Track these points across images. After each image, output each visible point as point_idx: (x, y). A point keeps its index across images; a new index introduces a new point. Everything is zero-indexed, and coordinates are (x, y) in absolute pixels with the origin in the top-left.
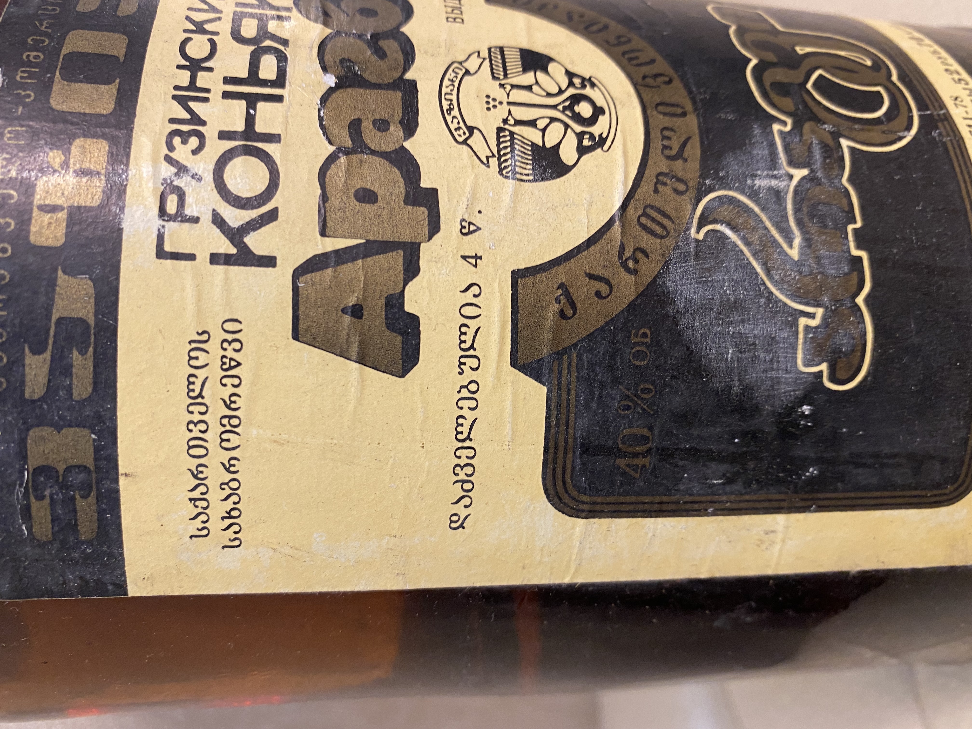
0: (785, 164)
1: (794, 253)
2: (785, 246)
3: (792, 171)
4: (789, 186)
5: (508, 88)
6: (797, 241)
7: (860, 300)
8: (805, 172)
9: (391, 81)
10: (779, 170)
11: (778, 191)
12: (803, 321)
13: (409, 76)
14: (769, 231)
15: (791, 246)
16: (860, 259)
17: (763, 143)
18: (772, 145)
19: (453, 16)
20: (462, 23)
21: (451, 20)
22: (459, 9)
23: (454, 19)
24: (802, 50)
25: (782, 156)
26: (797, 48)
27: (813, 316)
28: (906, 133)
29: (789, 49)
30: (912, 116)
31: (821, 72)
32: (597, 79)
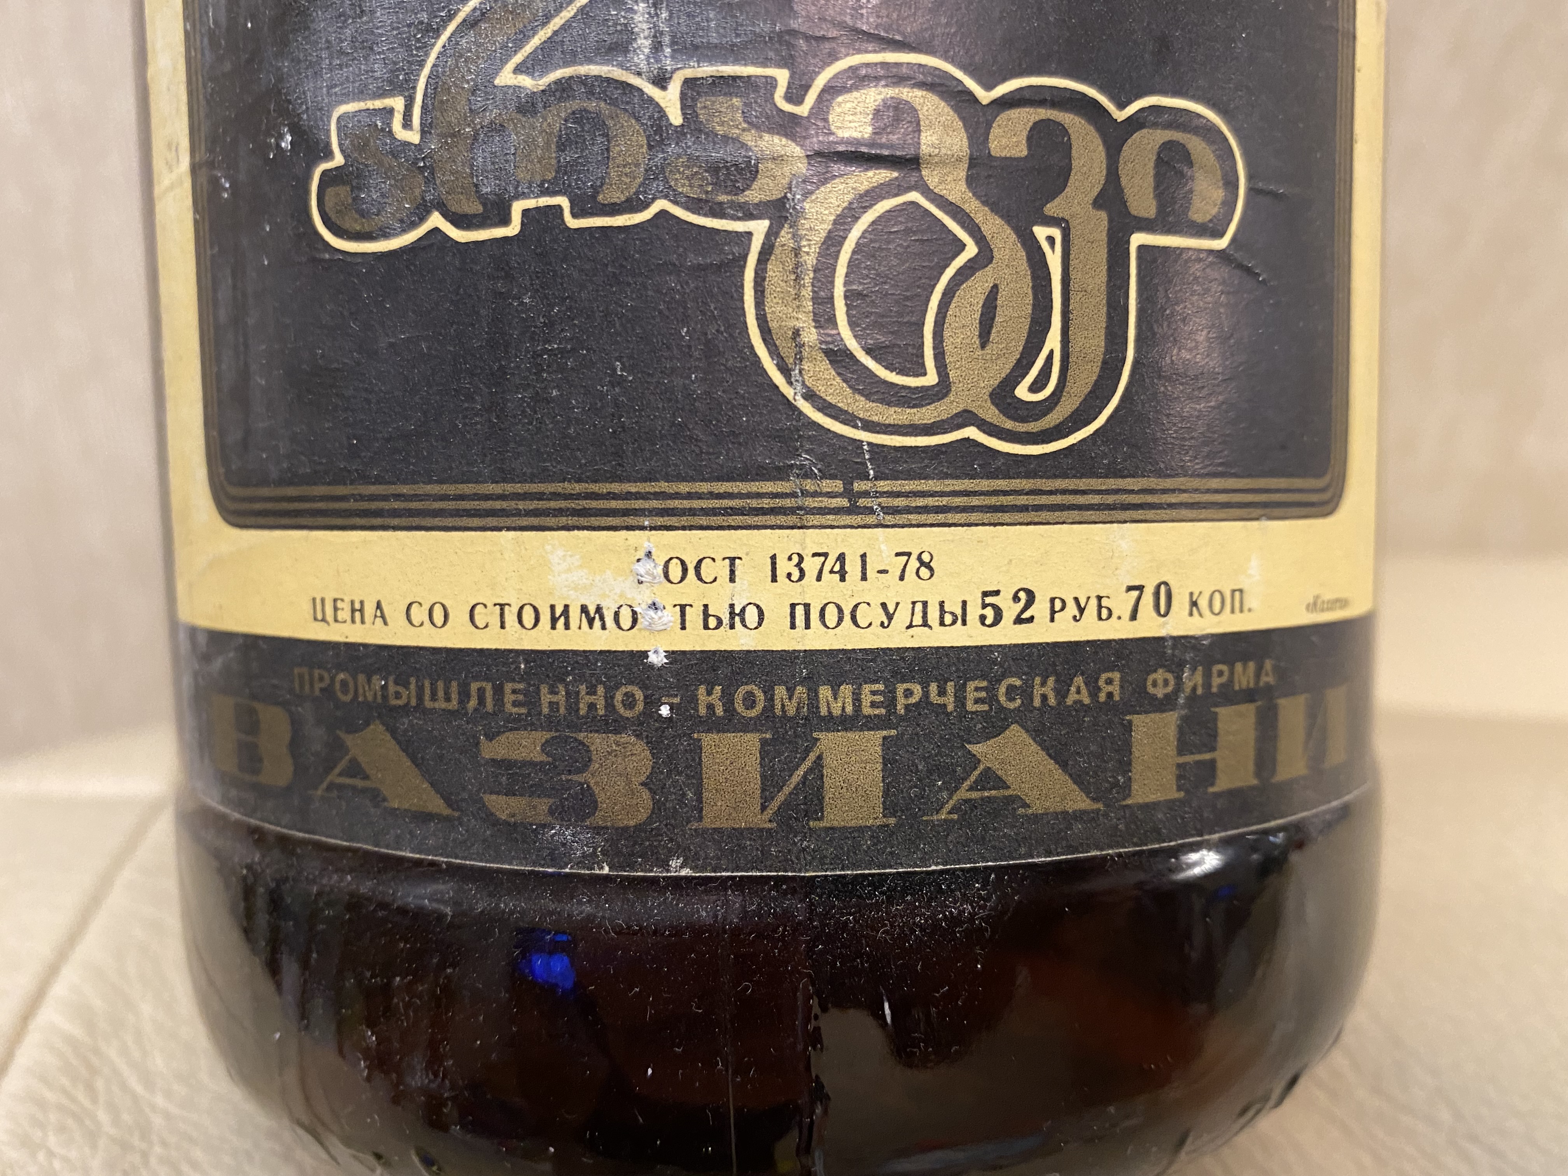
0: (689, 73)
1: (506, 77)
2: (518, 58)
3: (675, 87)
4: (639, 74)
6: (526, 82)
7: (436, 220)
8: (676, 118)
10: (673, 57)
11: (626, 51)
12: (398, 103)
14: (544, 24)
15: (517, 70)
16: (505, 221)
17: (738, 35)
18: (733, 53)
24: (1051, 240)
25: (706, 70)
26: (1056, 233)
27: (407, 124)
28: (799, 387)
29: (1051, 209)
30: (855, 427)
31: (971, 250)
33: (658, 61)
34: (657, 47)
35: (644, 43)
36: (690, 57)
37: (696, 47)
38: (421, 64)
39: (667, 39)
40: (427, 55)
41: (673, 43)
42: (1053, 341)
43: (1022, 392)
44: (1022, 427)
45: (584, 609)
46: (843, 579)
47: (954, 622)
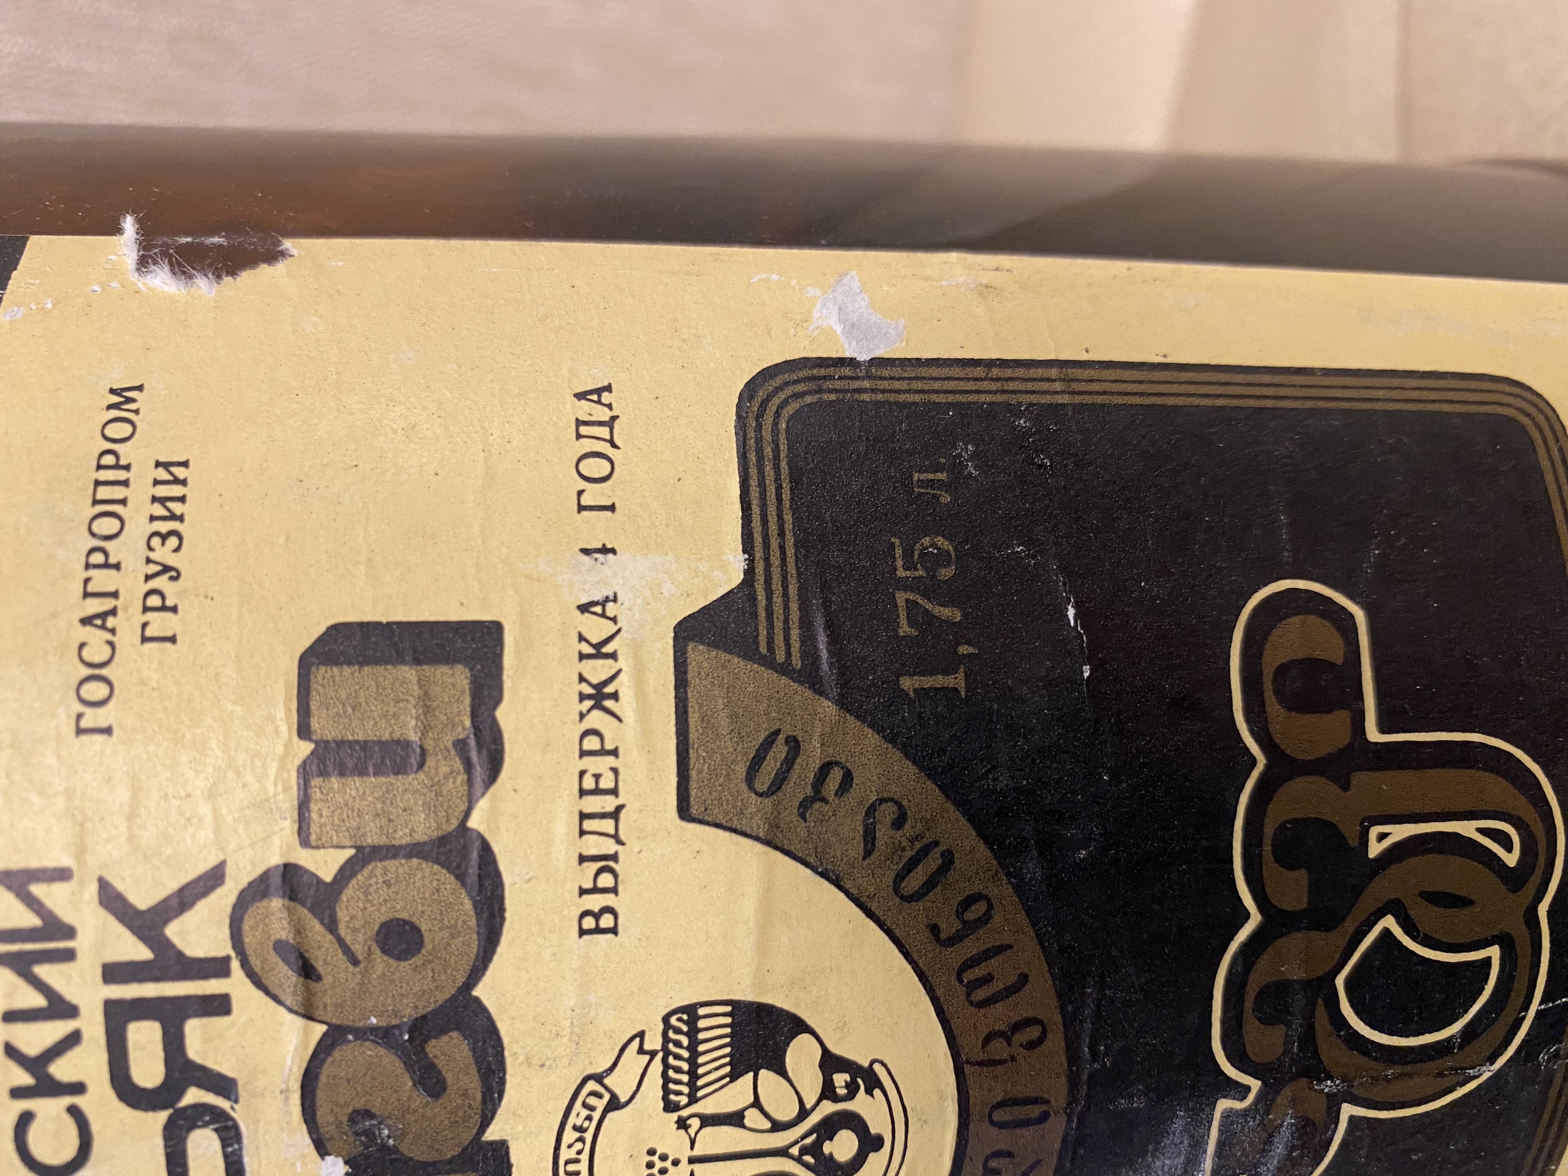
5: (695, 1123)
9: (457, 1151)
13: (492, 1134)
17: (1182, 1142)
18: (1199, 1145)
19: (595, 902)
20: (614, 931)
21: (589, 923)
22: (611, 864)
23: (597, 916)
24: (1382, 837)
26: (1375, 831)
28: (1483, 1068)
29: (1353, 842)
30: (1524, 1018)
31: (1389, 922)
32: (884, 1064)
42: (1468, 829)
43: (1511, 859)
44: (1542, 858)
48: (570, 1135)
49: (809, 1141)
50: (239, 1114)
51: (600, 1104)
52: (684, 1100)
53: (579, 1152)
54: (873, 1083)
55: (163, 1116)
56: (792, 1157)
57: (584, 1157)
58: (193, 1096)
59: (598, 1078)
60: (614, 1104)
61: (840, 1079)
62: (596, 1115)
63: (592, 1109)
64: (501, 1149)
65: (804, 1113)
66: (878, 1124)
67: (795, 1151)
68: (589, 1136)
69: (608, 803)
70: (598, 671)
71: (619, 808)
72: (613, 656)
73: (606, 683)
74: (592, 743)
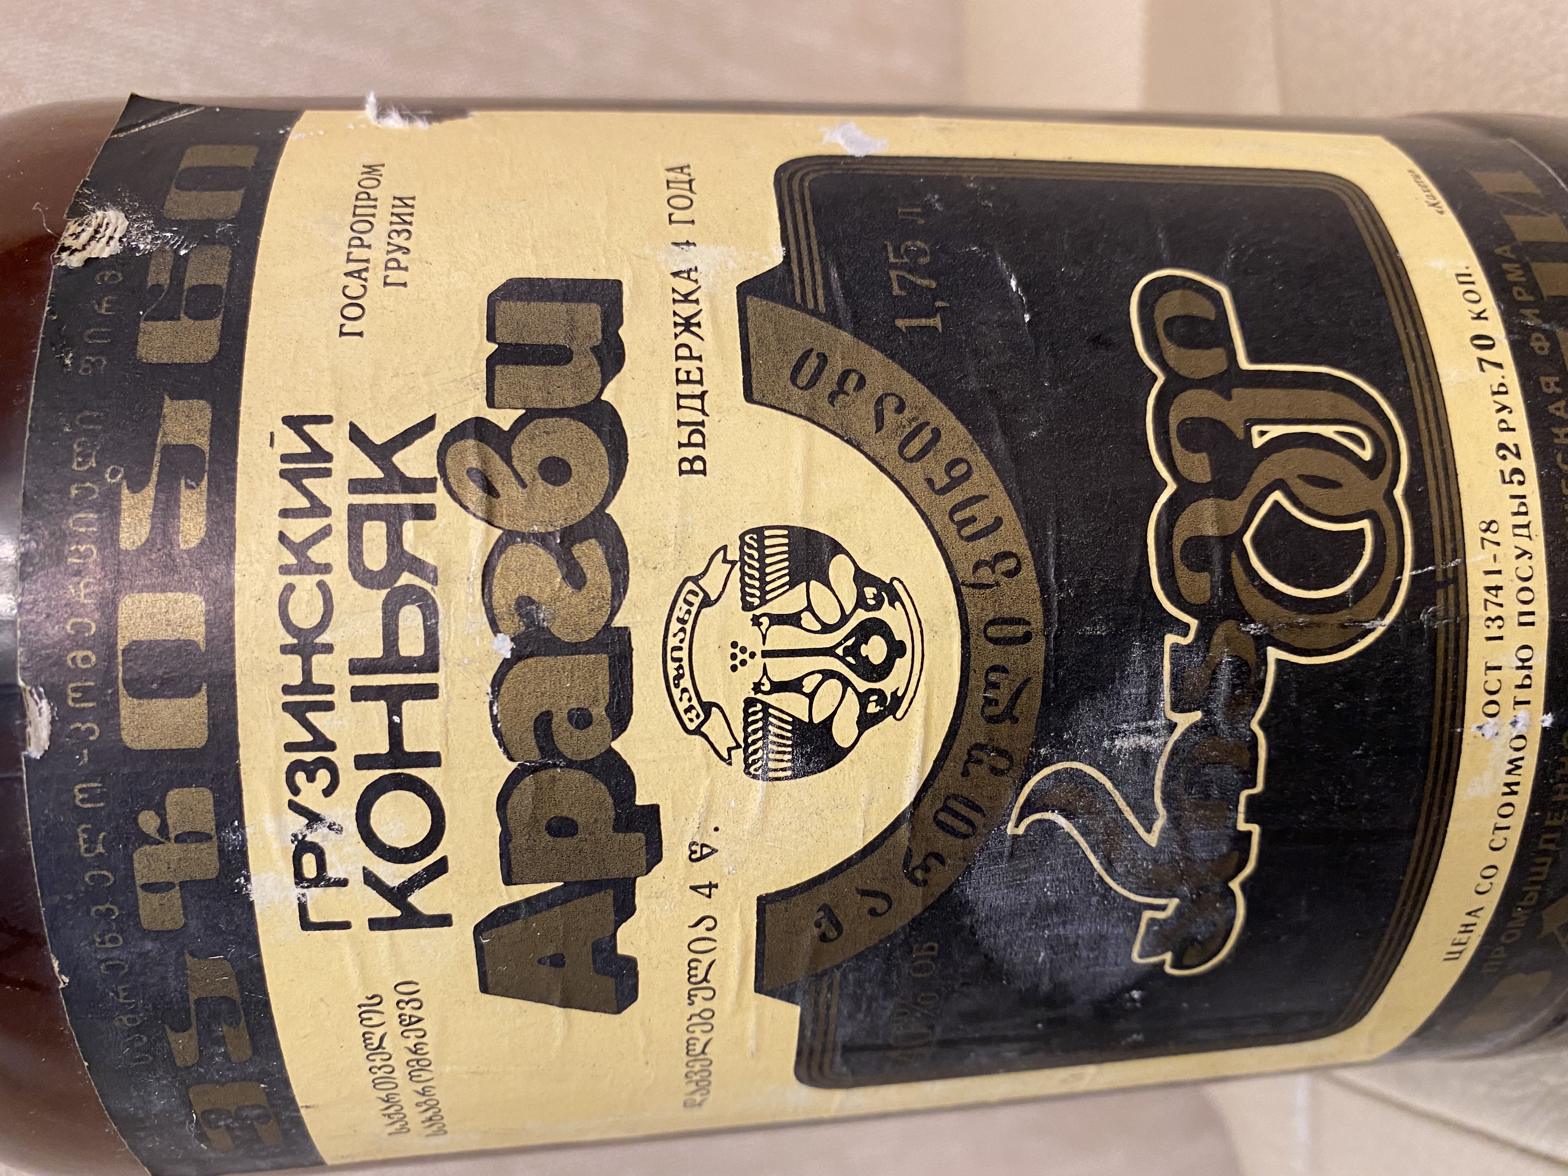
0: (1168, 707)
1: (1152, 839)
2: (1141, 831)
3: (1176, 717)
4: (1166, 743)
5: (765, 621)
6: (1159, 824)
7: (1235, 885)
8: (1197, 716)
9: (593, 635)
10: (1155, 719)
11: (1148, 753)
12: (1147, 915)
13: (619, 621)
14: (1121, 812)
15: (1149, 831)
16: (1249, 834)
17: (1142, 672)
18: (1155, 675)
19: (690, 452)
20: (704, 472)
21: (686, 466)
22: (700, 428)
23: (692, 462)
24: (1262, 433)
25: (1166, 695)
26: (1256, 429)
27: (1163, 908)
28: (1377, 623)
29: (1240, 435)
30: (1400, 581)
31: (1277, 496)
32: (901, 582)
33: (1158, 730)
34: (1148, 731)
35: (1144, 740)
36: (1158, 707)
37: (1149, 702)
38: (1127, 899)
39: (1142, 724)
40: (1121, 896)
41: (1145, 720)
42: (1328, 431)
43: (1367, 454)
44: (1390, 455)
45: (1509, 772)
46: (1501, 588)
47: (1524, 504)
48: (675, 626)
49: (850, 643)
50: (437, 593)
51: (697, 601)
52: (757, 601)
53: (682, 641)
54: (895, 598)
55: (384, 593)
56: (837, 656)
57: (685, 645)
58: (406, 578)
59: (695, 580)
60: (707, 602)
61: (870, 592)
62: (694, 610)
63: (691, 604)
64: (624, 634)
65: (845, 618)
66: (901, 633)
67: (840, 651)
68: (688, 627)
69: (697, 390)
70: (686, 310)
71: (704, 393)
72: (697, 301)
73: (692, 317)
74: (684, 352)
